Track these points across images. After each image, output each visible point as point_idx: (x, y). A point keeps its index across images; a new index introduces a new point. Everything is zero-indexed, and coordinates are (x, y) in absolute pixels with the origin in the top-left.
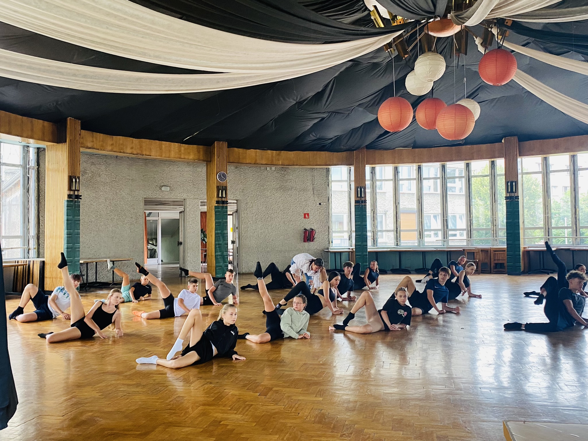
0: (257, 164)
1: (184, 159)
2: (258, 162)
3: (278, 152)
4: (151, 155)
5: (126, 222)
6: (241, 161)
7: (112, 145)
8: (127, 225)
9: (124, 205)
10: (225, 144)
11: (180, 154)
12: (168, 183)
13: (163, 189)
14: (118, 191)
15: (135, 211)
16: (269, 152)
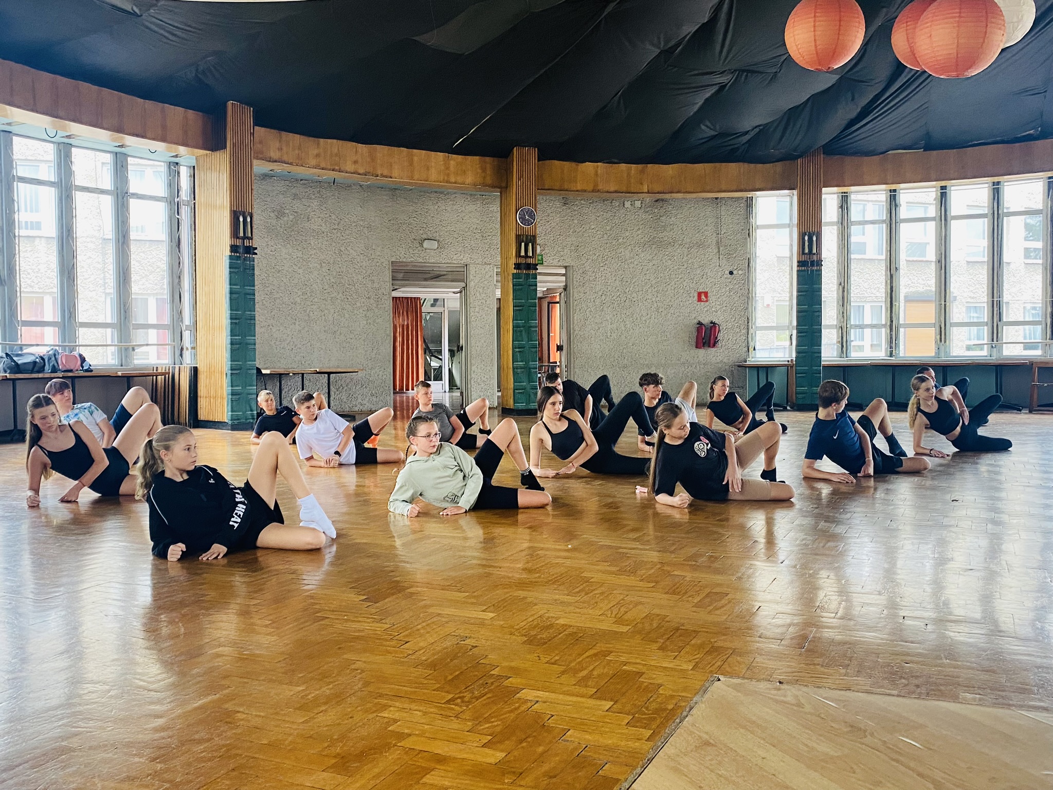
0: (598, 191)
1: (455, 183)
2: (600, 187)
3: (640, 166)
4: (393, 175)
5: (358, 304)
6: (566, 187)
7: (318, 155)
8: (361, 311)
9: (354, 275)
10: (533, 153)
11: (448, 175)
12: (434, 235)
13: (426, 244)
14: (343, 249)
15: (376, 285)
16: (623, 166)
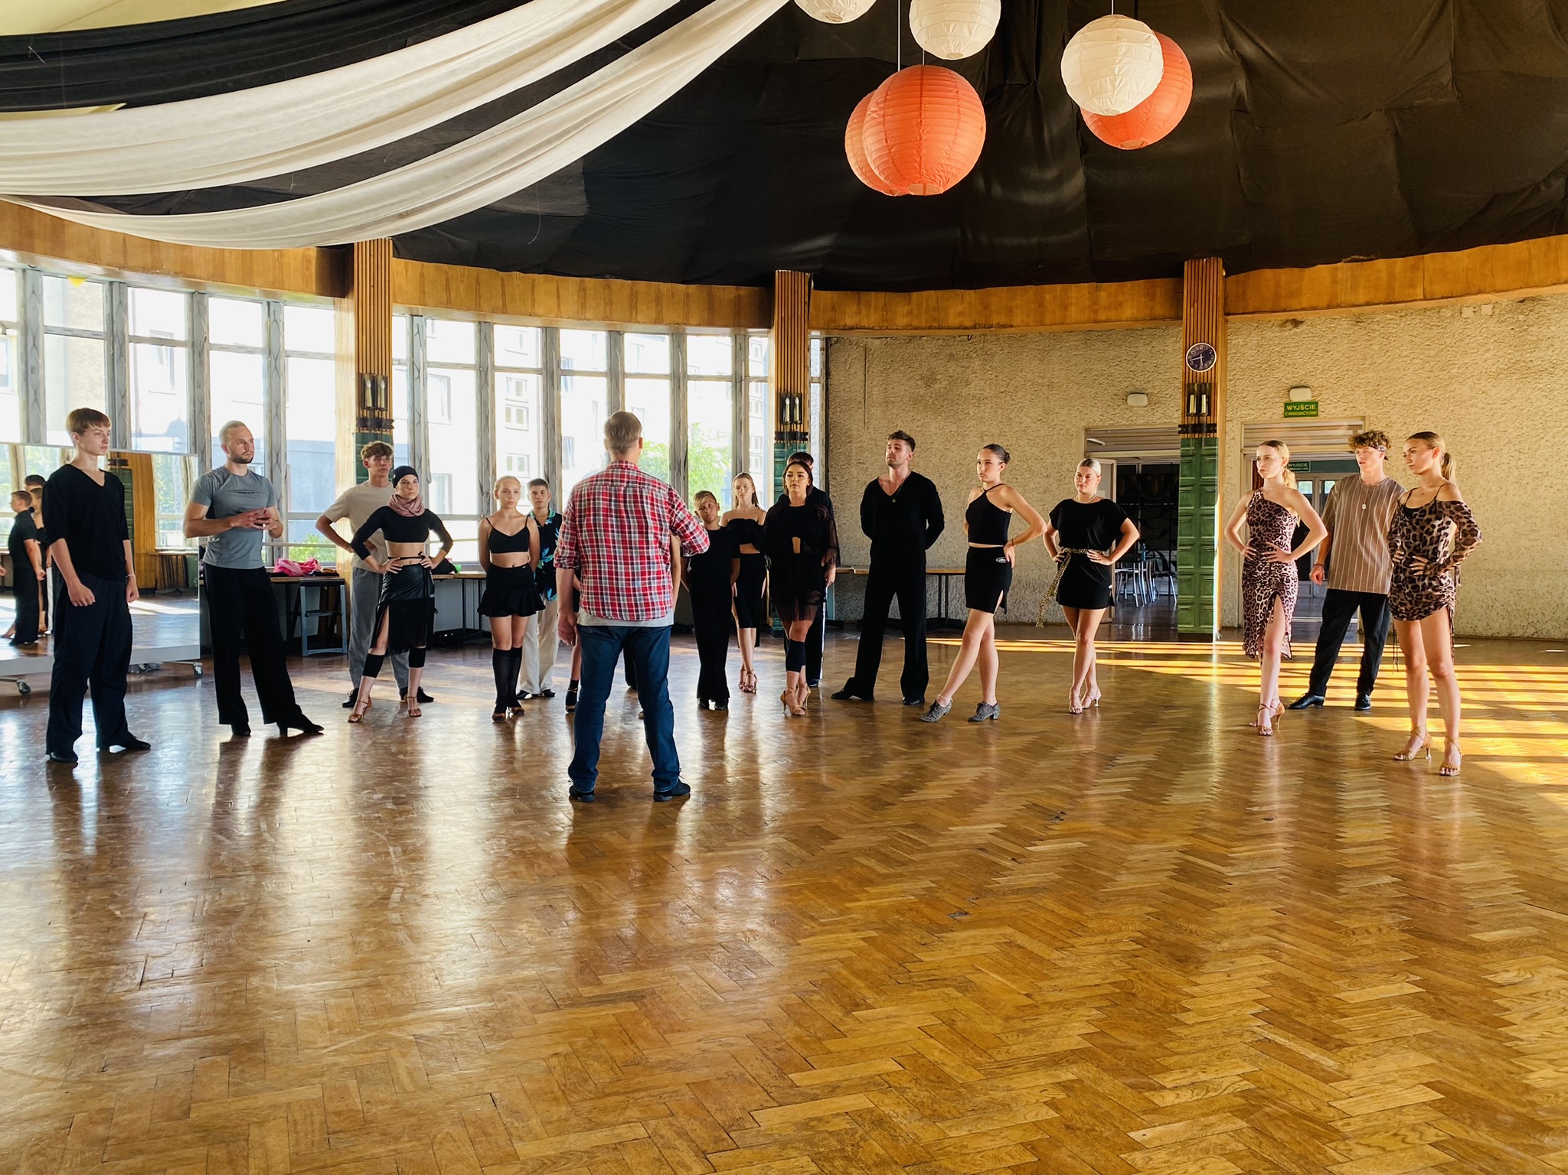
0: (1339, 306)
2: (1342, 298)
5: (1032, 486)
6: (1283, 305)
8: (1035, 493)
9: (1027, 448)
12: (1145, 386)
13: (1131, 400)
14: (1012, 416)
15: (1058, 459)
16: (1381, 264)
